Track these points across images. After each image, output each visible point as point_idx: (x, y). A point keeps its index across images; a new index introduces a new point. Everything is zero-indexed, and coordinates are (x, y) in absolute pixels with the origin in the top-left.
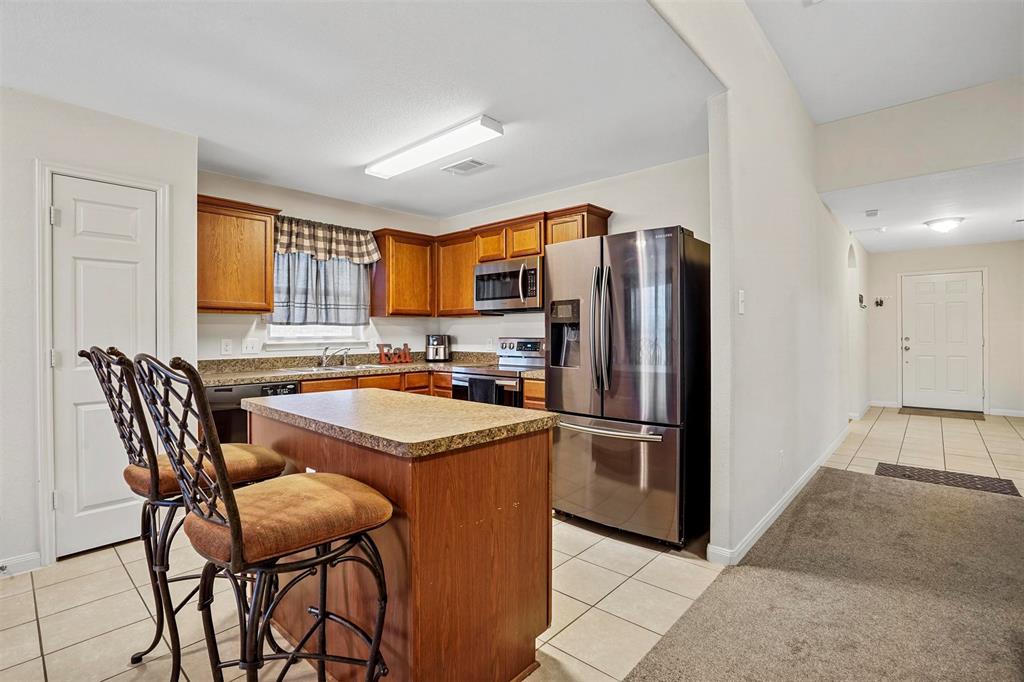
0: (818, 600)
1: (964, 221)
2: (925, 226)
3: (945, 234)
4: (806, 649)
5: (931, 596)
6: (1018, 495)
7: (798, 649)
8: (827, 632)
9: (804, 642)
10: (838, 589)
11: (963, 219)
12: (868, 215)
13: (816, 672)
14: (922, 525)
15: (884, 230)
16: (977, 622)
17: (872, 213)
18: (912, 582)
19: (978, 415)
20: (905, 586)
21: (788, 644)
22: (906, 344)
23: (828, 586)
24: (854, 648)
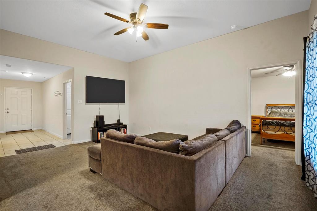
0: (38, 193)
1: (33, 75)
2: (22, 74)
3: (27, 77)
4: (48, 205)
5: (61, 175)
6: (56, 147)
7: (47, 207)
8: (49, 197)
9: (46, 204)
10: (40, 187)
11: (33, 74)
12: (7, 66)
13: (56, 207)
14: (44, 161)
15: (7, 71)
16: (73, 175)
17: (8, 66)
18: (55, 174)
19: (30, 131)
20: (54, 176)
21: (43, 208)
22: (7, 111)
23: (37, 188)
24: (58, 196)
